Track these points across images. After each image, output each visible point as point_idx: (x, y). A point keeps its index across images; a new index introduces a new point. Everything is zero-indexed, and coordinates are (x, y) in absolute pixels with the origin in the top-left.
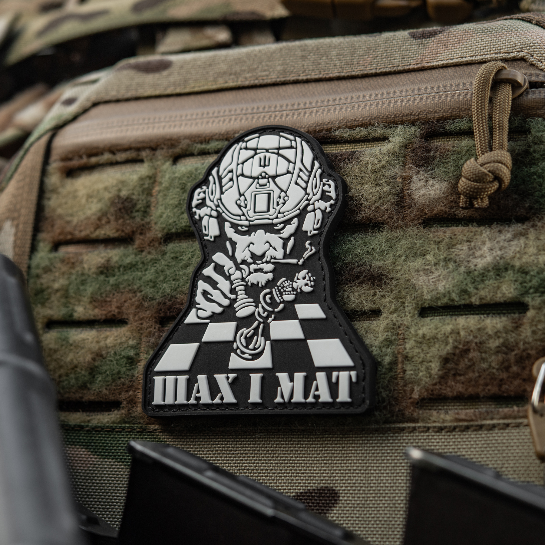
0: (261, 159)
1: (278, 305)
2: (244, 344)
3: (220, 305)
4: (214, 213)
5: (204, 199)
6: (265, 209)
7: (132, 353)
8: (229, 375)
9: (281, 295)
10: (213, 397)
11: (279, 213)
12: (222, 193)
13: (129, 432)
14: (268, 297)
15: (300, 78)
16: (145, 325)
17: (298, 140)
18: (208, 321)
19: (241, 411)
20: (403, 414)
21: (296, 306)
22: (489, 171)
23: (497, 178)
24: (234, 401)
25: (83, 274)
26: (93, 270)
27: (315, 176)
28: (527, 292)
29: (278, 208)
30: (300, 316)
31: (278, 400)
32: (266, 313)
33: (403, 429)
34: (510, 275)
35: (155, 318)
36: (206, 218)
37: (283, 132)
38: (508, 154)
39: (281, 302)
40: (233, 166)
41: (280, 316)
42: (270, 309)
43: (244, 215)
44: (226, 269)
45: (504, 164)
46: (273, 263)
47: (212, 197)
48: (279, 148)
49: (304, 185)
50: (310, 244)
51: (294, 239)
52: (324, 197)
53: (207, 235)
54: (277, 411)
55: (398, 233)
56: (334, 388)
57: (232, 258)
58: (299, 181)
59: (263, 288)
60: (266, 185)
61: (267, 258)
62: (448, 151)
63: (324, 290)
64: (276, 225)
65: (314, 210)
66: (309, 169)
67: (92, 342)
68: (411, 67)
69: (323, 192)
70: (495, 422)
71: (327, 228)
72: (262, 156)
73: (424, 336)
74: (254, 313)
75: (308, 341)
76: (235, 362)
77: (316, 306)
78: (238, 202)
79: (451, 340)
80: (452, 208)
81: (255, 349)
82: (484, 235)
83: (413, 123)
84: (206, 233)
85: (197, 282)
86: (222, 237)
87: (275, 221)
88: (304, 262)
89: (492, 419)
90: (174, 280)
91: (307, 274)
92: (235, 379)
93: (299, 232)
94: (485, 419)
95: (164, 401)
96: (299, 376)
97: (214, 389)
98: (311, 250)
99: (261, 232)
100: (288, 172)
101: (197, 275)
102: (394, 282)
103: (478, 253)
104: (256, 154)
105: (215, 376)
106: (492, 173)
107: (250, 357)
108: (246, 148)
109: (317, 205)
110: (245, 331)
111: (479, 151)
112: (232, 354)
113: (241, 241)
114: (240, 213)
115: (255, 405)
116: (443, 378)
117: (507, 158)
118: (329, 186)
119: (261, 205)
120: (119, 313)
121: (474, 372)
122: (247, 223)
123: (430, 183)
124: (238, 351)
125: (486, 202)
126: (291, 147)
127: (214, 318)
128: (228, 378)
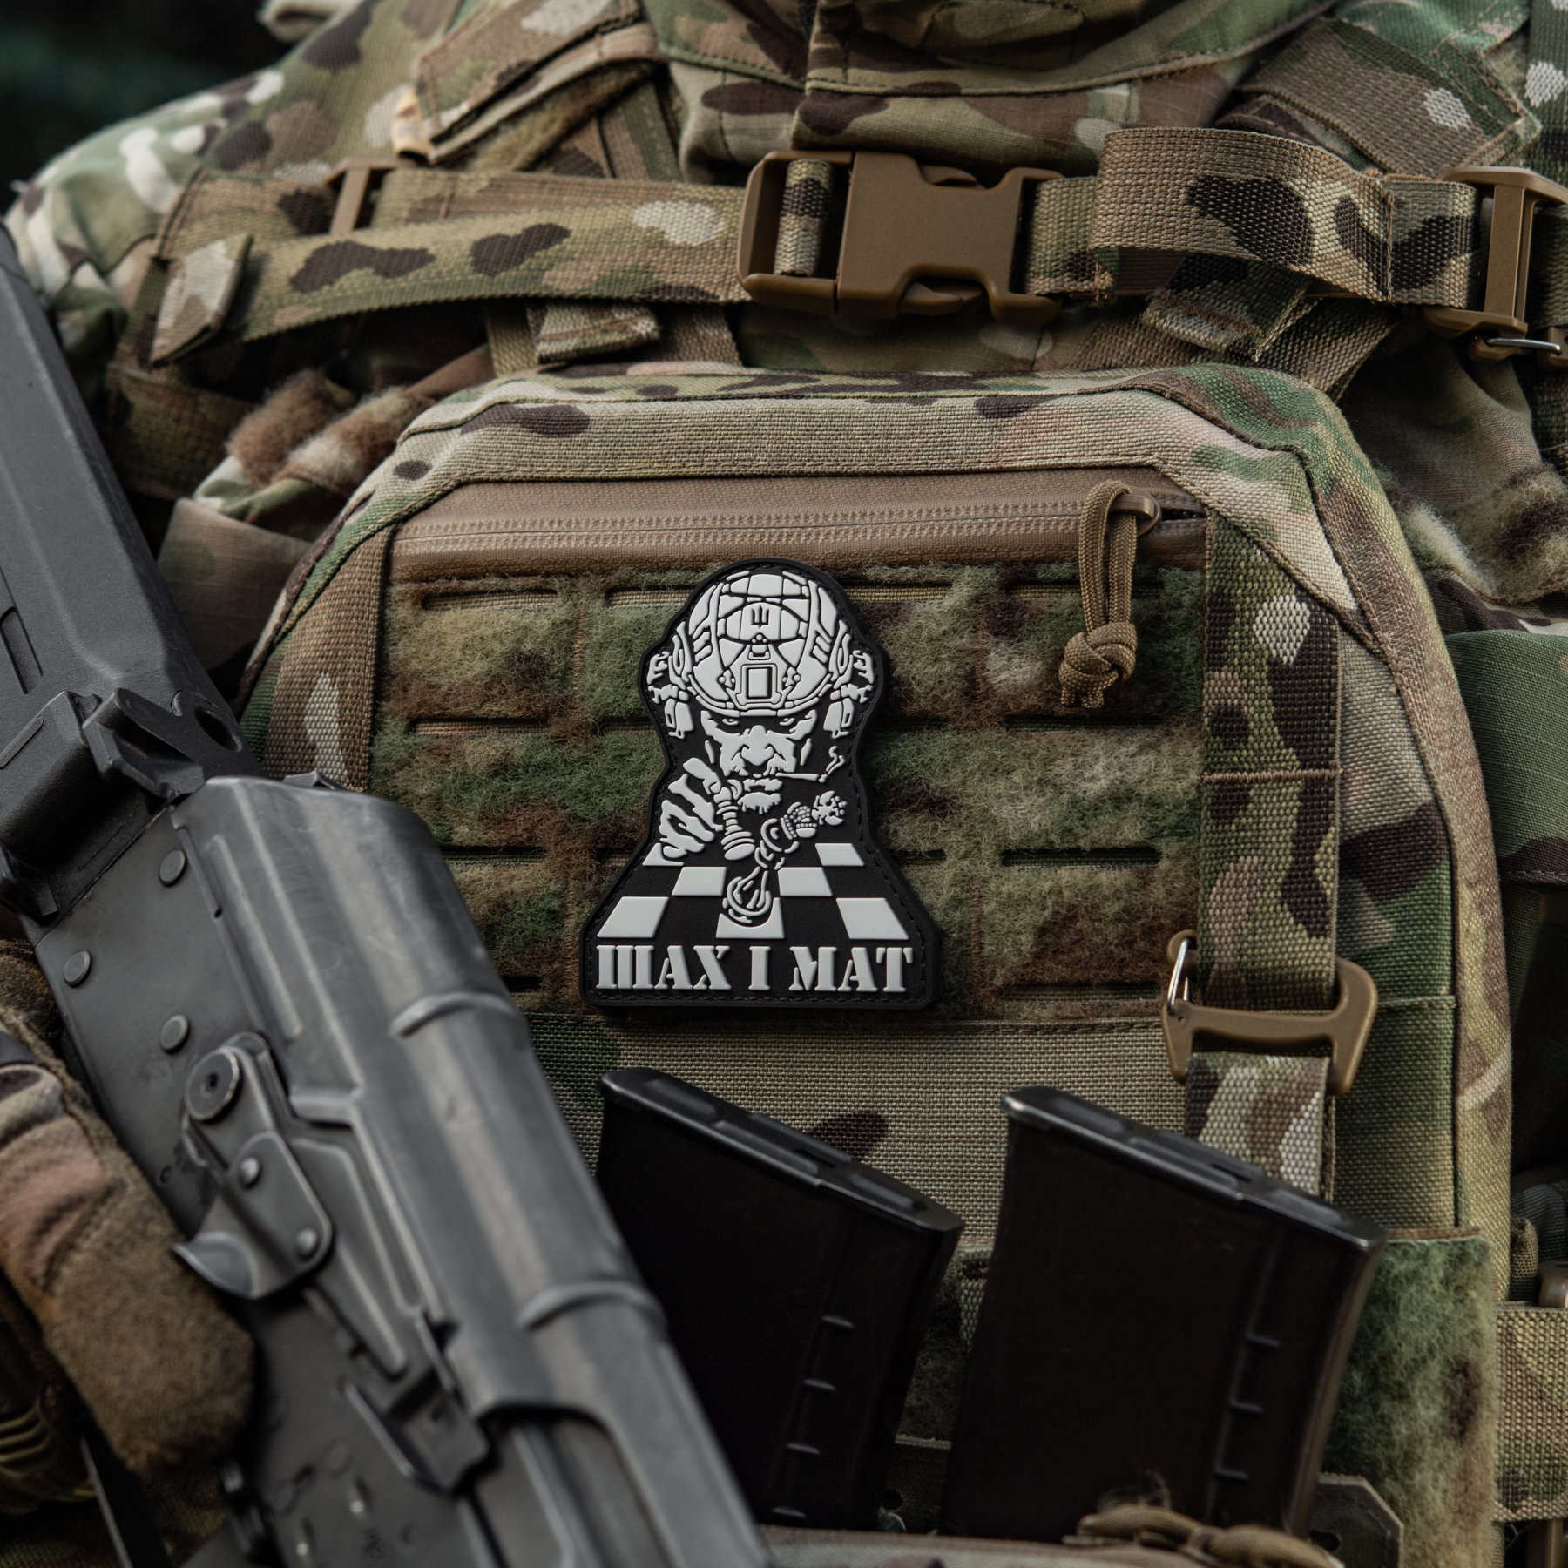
0: (753, 612)
1: (790, 843)
2: (740, 902)
3: (699, 840)
4: (683, 696)
5: (666, 671)
6: (764, 693)
7: (555, 904)
8: (718, 948)
9: (795, 828)
10: (693, 981)
11: (787, 700)
12: (694, 664)
13: (556, 1025)
14: (773, 831)
15: (805, 469)
16: (574, 861)
17: (813, 585)
18: (680, 864)
19: (738, 1001)
20: (980, 1008)
21: (818, 845)
22: (1105, 657)
23: (1117, 667)
24: (727, 986)
25: (464, 774)
26: (482, 767)
27: (841, 646)
28: (1159, 835)
29: (784, 692)
30: (825, 862)
31: (795, 986)
32: (772, 855)
33: (979, 1029)
34: (1133, 809)
35: (591, 851)
36: (670, 702)
37: (787, 570)
38: (1132, 627)
39: (794, 840)
40: (710, 621)
41: (793, 860)
42: (778, 850)
43: (730, 700)
44: (706, 784)
45: (1127, 646)
46: (780, 778)
47: (678, 670)
48: (783, 597)
49: (824, 658)
50: (835, 751)
51: (812, 742)
52: (857, 679)
53: (674, 730)
54: (794, 1002)
55: (969, 739)
56: (878, 971)
57: (716, 767)
58: (816, 651)
59: (766, 816)
60: (763, 655)
61: (770, 769)
62: (1042, 613)
63: (860, 823)
64: (782, 718)
65: (841, 699)
66: (831, 634)
67: (488, 886)
68: (981, 466)
69: (855, 671)
70: (1113, 1020)
71: (861, 727)
72: (755, 607)
73: (1010, 896)
74: (753, 854)
75: (838, 900)
76: (726, 928)
77: (848, 846)
78: (721, 680)
79: (1049, 903)
80: (1049, 700)
81: (755, 909)
82: (1097, 747)
83: (989, 563)
84: (672, 725)
85: (661, 802)
86: (697, 734)
87: (781, 713)
88: (827, 779)
89: (1109, 1016)
90: (618, 792)
91: (834, 796)
92: (726, 954)
93: (818, 733)
94: (1098, 1017)
95: (615, 982)
96: (826, 952)
97: (694, 968)
98: (838, 761)
99: (758, 728)
100: (798, 636)
101: (660, 791)
102: (965, 813)
103: (1087, 775)
104: (745, 604)
105: (696, 948)
106: (1109, 660)
107: (749, 921)
108: (730, 593)
109: (845, 691)
110: (738, 881)
111: (1088, 621)
112: (721, 916)
113: (729, 741)
114: (725, 697)
115: (759, 993)
116: (1037, 956)
117: (1129, 633)
118: (863, 661)
119: (758, 687)
120: (530, 839)
121: (1083, 950)
122: (736, 713)
123: (1016, 661)
124: (730, 911)
125: (1100, 699)
126: (801, 596)
127: (690, 859)
128: (716, 952)
